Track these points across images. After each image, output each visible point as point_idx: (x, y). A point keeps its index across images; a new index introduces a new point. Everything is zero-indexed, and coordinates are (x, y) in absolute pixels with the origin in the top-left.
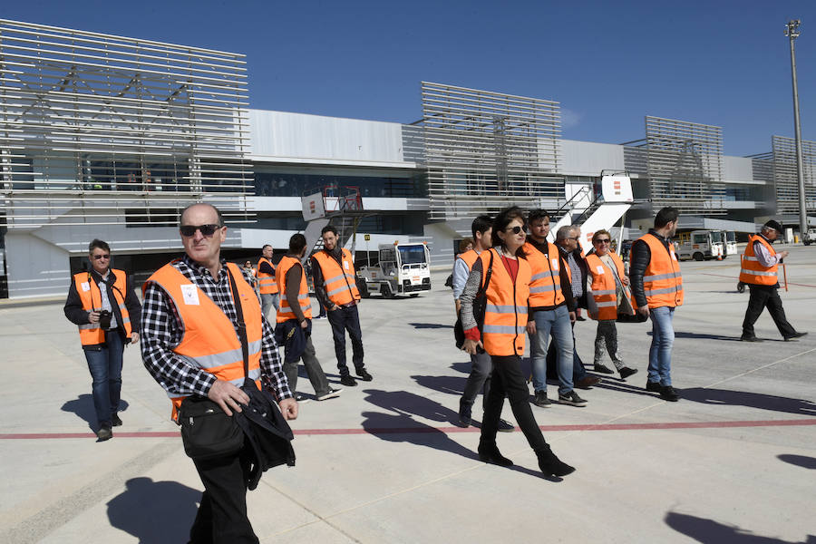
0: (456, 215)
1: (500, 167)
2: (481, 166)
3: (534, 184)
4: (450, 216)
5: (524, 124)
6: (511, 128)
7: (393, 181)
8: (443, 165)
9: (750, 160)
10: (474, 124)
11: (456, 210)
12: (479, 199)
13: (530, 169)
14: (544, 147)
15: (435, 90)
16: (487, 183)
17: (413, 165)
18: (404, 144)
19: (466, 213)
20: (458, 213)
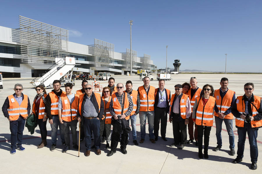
0: (32, 62)
1: (48, 47)
2: (41, 47)
3: (60, 54)
4: (29, 62)
5: (57, 35)
6: (52, 36)
7: (8, 48)
8: (27, 45)
9: (121, 54)
10: (39, 33)
11: (32, 60)
12: (41, 57)
13: (59, 50)
14: (64, 43)
15: (25, 20)
16: (43, 52)
17: (16, 43)
18: (12, 36)
19: (36, 61)
20: (32, 61)
